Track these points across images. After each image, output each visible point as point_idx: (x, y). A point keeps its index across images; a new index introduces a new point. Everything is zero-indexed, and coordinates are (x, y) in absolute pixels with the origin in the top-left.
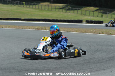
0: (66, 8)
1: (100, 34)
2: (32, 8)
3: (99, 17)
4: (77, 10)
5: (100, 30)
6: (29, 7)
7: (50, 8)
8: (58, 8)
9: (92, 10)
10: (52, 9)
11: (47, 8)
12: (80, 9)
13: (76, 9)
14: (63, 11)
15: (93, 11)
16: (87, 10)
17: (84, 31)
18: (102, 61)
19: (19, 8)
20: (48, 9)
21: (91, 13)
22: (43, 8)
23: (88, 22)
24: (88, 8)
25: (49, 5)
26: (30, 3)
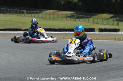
0: (75, 16)
1: (115, 40)
2: (35, 17)
3: (114, 25)
5: (116, 37)
6: (31, 15)
7: (56, 16)
8: (66, 16)
9: (106, 18)
10: (58, 17)
11: (53, 17)
12: (91, 16)
13: (87, 16)
14: (71, 20)
16: (100, 17)
17: (97, 38)
19: (19, 17)
22: (48, 16)
23: (101, 30)
24: (101, 15)
25: (54, 13)
26: (32, 11)
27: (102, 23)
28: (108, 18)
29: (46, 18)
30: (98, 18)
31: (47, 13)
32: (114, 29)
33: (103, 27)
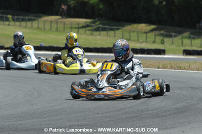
0: (92, 26)
1: (159, 68)
2: (26, 27)
3: (157, 43)
4: (113, 30)
5: (159, 63)
6: (20, 24)
7: (61, 26)
8: (77, 26)
9: (143, 31)
10: (64, 28)
11: (55, 27)
12: (119, 27)
13: (113, 27)
14: (85, 32)
15: (146, 33)
16: (133, 30)
18: (164, 114)
20: (57, 28)
21: (140, 35)
22: (48, 26)
24: (135, 25)
25: (59, 20)
26: (21, 17)
27: (136, 38)
28: (147, 31)
29: (44, 28)
30: (130, 30)
31: (47, 21)
32: (156, 50)
33: (138, 46)
